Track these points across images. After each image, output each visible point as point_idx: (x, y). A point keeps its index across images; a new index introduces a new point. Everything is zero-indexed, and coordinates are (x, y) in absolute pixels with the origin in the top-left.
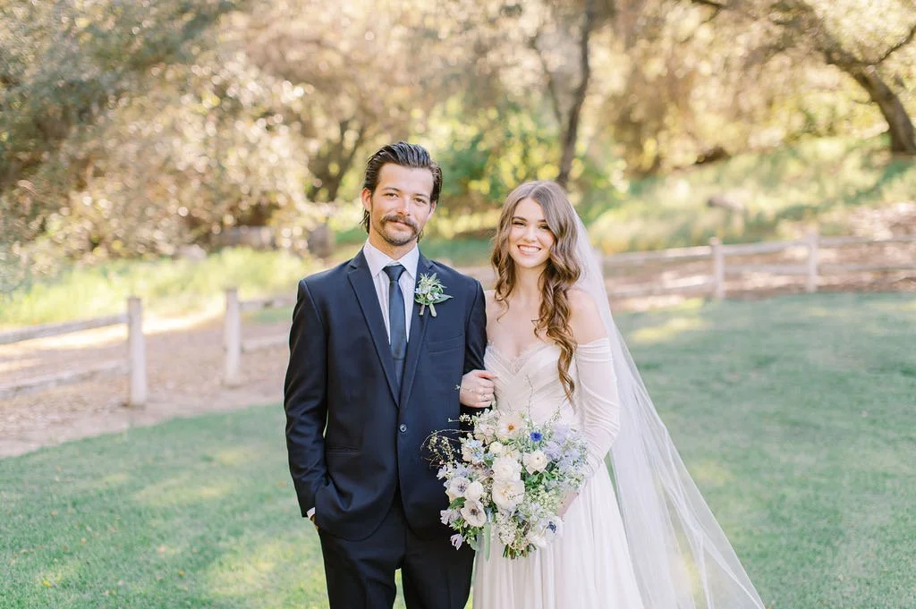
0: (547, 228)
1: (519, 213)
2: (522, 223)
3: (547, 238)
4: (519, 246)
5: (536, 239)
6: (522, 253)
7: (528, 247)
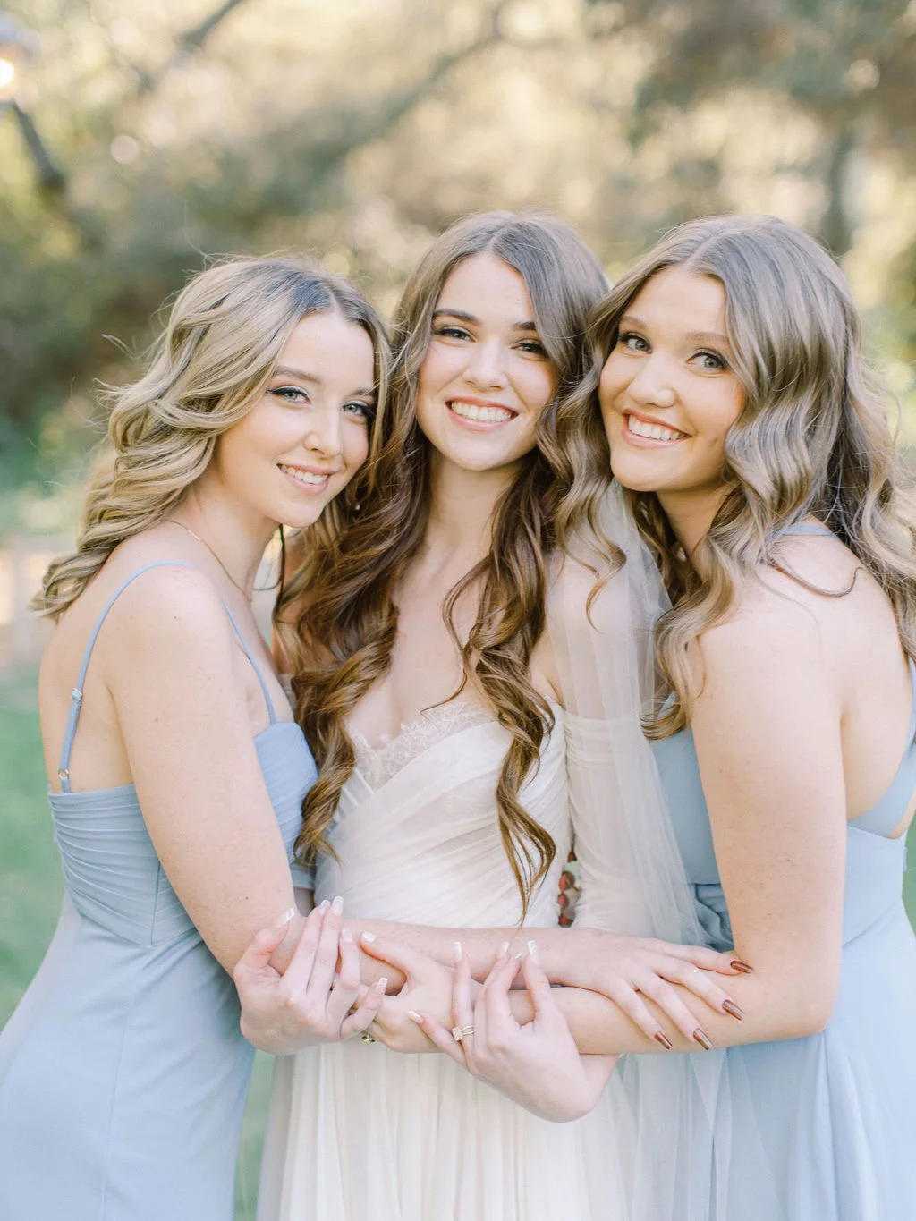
0: (537, 348)
1: (456, 298)
2: (462, 330)
3: (534, 380)
4: (449, 404)
5: (503, 381)
6: (459, 420)
7: (480, 405)
